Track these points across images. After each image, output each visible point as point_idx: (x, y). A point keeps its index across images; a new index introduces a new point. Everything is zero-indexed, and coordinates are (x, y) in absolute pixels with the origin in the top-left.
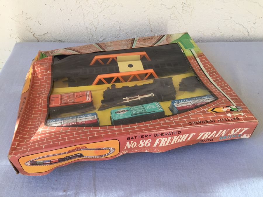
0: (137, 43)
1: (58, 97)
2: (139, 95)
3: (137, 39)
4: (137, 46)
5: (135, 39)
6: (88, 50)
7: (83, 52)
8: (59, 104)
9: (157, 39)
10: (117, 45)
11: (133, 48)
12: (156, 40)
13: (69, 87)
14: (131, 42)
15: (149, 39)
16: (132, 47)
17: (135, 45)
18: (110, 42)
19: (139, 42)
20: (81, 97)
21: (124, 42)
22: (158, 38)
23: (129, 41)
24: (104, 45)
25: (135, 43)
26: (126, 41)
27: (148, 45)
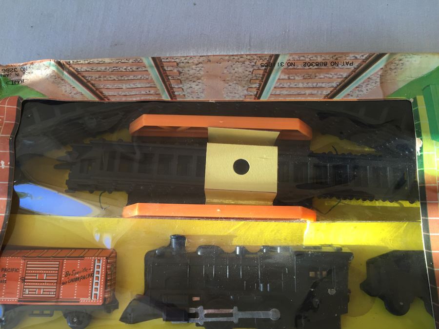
0: (283, 77)
1: (16, 271)
2: (235, 308)
3: (285, 61)
4: (278, 92)
5: (279, 60)
6: (124, 87)
7: (111, 93)
8: (16, 299)
9: (352, 68)
10: (216, 76)
11: (263, 99)
12: (345, 75)
13: (66, 192)
14: (262, 72)
15: (325, 64)
16: (259, 98)
17: (272, 88)
18: (196, 61)
19: (286, 77)
20: (76, 279)
21: (239, 69)
22: (355, 65)
23: (259, 63)
24: (175, 71)
25: (274, 79)
26: (247, 63)
27: (315, 92)
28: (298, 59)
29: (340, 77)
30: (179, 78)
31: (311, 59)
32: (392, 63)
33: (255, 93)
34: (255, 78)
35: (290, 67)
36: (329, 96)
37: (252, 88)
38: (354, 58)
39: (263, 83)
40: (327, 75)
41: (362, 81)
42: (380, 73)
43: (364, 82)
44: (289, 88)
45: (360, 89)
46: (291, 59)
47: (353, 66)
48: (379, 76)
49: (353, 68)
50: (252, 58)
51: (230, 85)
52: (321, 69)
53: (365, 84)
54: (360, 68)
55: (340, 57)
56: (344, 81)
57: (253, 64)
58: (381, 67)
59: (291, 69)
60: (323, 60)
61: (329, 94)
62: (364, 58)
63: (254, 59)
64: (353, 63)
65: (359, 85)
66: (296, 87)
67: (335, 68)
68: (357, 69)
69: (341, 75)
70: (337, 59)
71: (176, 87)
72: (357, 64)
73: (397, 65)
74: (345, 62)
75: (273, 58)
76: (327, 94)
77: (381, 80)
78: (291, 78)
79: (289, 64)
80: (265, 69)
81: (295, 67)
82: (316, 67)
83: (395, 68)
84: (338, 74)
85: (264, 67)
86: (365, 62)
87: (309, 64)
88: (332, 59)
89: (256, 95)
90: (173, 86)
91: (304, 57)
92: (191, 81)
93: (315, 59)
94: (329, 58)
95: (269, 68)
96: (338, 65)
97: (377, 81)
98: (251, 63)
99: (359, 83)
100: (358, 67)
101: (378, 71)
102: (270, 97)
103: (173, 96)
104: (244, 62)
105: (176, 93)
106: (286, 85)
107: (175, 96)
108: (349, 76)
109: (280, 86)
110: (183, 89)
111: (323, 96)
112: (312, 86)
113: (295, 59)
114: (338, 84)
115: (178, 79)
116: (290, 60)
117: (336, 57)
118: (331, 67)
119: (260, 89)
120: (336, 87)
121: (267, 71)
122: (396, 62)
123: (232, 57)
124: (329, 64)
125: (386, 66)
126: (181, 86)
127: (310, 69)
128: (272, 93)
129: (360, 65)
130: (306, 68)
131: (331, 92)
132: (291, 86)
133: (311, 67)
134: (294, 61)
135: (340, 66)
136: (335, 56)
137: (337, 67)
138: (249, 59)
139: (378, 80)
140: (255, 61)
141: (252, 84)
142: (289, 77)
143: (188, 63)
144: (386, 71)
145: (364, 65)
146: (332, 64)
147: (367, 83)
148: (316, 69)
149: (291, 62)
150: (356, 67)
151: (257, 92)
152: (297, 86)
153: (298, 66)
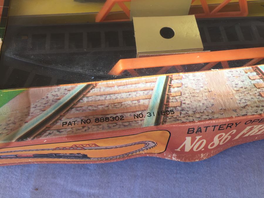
28: (131, 123)
29: (79, 109)
30: (259, 90)
31: (115, 124)
32: (11, 130)
33: (173, 82)
34: (177, 97)
35: (140, 113)
36: (91, 87)
37: (178, 87)
38: (61, 130)
39: (167, 93)
40: (95, 109)
41: (52, 107)
42: (29, 117)
43: (50, 105)
44: (137, 91)
45: (56, 98)
46: (139, 121)
47: (62, 122)
48: (30, 114)
49: (62, 119)
50: (186, 118)
51: (202, 87)
52: (102, 115)
53: (49, 104)
54: (54, 120)
55: (79, 129)
56: (74, 104)
57: (183, 112)
58: (27, 124)
59: (138, 111)
60: (100, 125)
61: (92, 89)
62: (48, 132)
63: (184, 117)
64: (63, 125)
65: (56, 102)
66: (130, 93)
67: (86, 117)
68: (58, 119)
69: (77, 110)
70: (83, 127)
71: (258, 80)
72: (58, 124)
73: (5, 128)
74: (73, 125)
75: (162, 120)
76: (93, 89)
77: (29, 110)
78: (136, 102)
79: (141, 116)
80: (168, 108)
81: (133, 114)
82: (107, 116)
83: (8, 124)
84: (81, 111)
85: (169, 110)
86: (47, 128)
87: (117, 119)
88: (90, 127)
89: (171, 80)
90: (261, 80)
91: (125, 126)
92: (245, 88)
93: (110, 125)
94: (93, 127)
95: (164, 109)
96: (82, 120)
97: (34, 109)
98: (187, 113)
99: (56, 104)
100: (56, 122)
101: (31, 119)
102: (156, 79)
103: (257, 70)
104: (195, 113)
105: (255, 73)
106: (141, 93)
107: (255, 71)
108: (68, 111)
109: (148, 91)
110: (250, 78)
111: (98, 86)
112: (111, 95)
113: (134, 122)
114: (81, 101)
115: (259, 88)
116: (141, 120)
117: (84, 130)
118: (90, 117)
119: (168, 87)
120: (83, 97)
121: (165, 106)
122: (6, 131)
123: (210, 117)
124: (93, 120)
125: (21, 126)
126: (253, 82)
127: (115, 114)
128: (154, 83)
129: (53, 124)
130: (120, 114)
131: (89, 92)
132: (135, 93)
133: (115, 116)
134: (135, 120)
135: (79, 120)
136: (86, 130)
137: (82, 118)
138: (189, 116)
139: (32, 110)
140: (182, 115)
141: (179, 91)
142: (139, 102)
143: (257, 107)
144: (22, 120)
145: (48, 125)
146: (89, 121)
147: (46, 105)
148: (108, 115)
149: (140, 119)
150: (59, 121)
151: (170, 83)
152: (128, 94)
153: (130, 115)
